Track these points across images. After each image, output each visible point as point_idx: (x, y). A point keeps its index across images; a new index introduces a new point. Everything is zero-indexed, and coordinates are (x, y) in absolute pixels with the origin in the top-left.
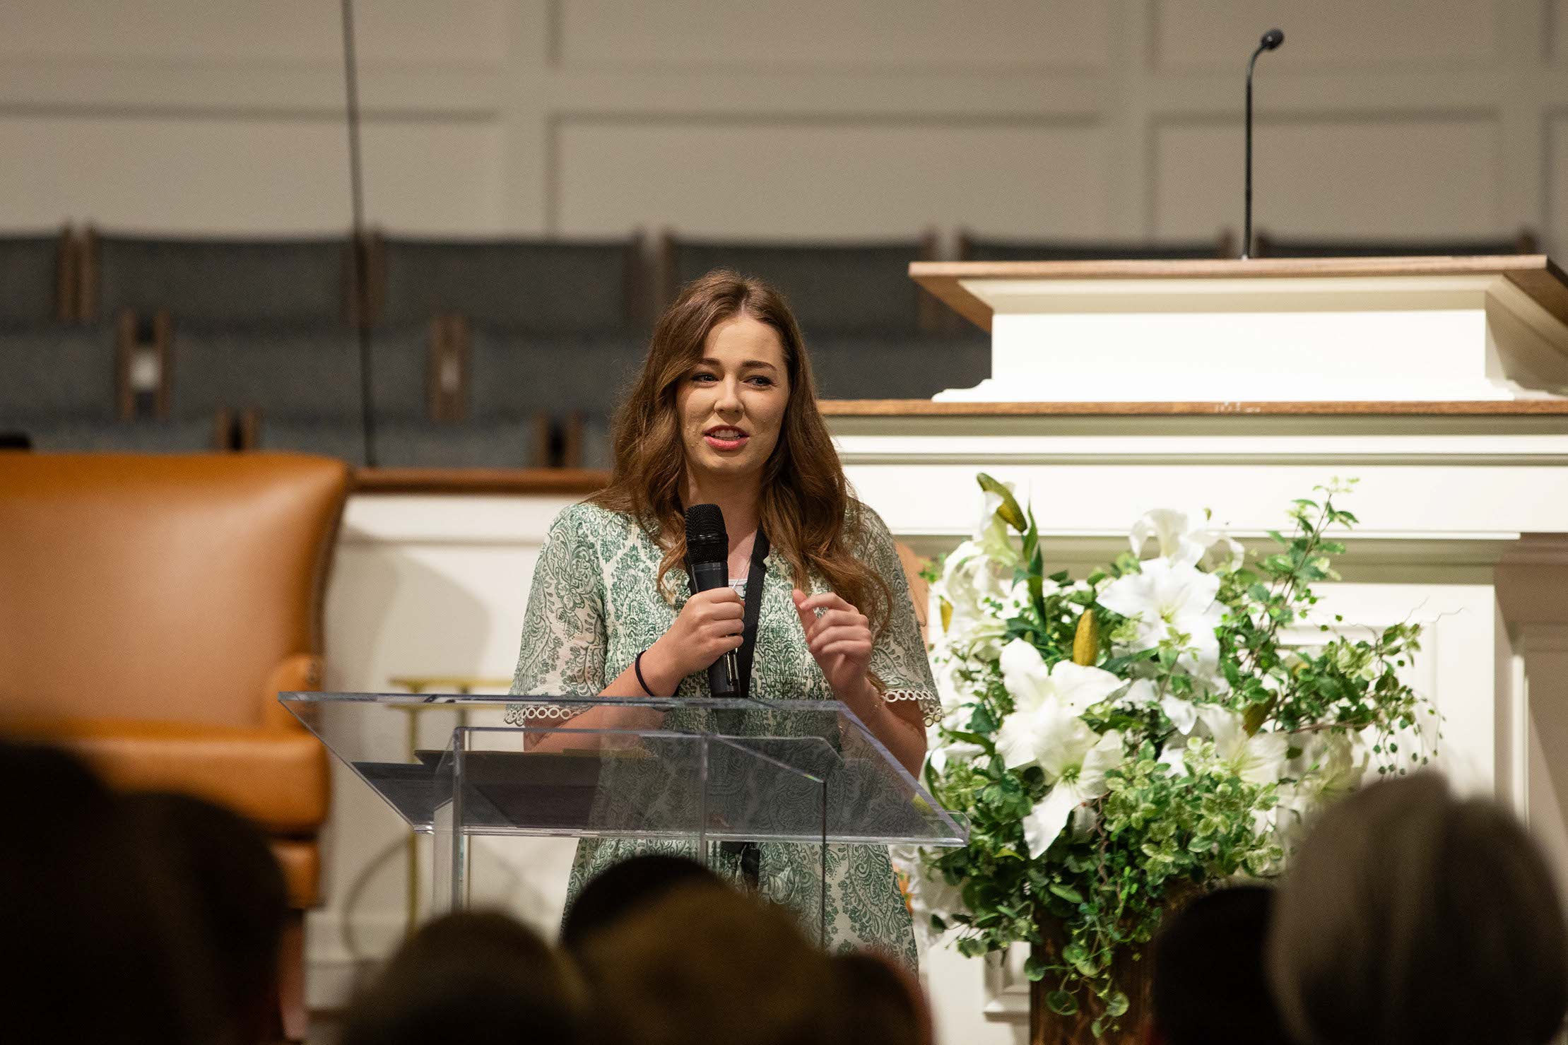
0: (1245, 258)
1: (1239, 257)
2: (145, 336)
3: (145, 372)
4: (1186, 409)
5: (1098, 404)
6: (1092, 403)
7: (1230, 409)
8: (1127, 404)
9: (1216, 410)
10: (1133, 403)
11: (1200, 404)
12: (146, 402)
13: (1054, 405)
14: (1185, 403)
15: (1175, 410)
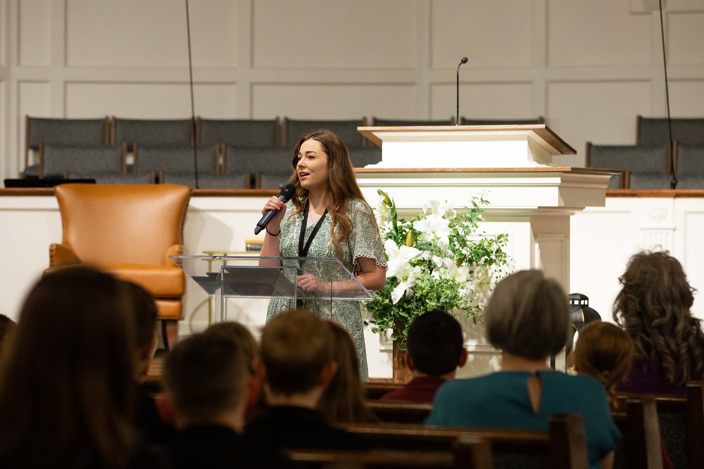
0: (457, 125)
1: (455, 125)
2: (130, 150)
3: (130, 160)
12: (130, 169)
13: (400, 169)
15: (436, 171)
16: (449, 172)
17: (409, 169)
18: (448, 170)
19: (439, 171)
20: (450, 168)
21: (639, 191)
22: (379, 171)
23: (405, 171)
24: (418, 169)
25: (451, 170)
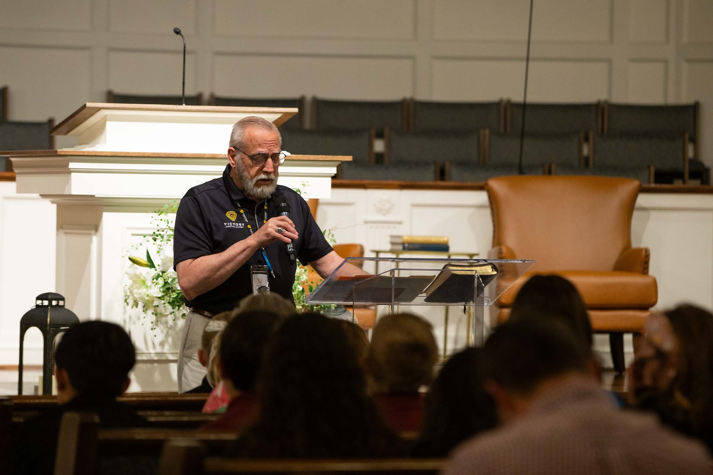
0: (184, 105)
1: (182, 104)
4: (210, 156)
5: (180, 154)
6: (178, 153)
7: (224, 157)
8: (190, 154)
9: (220, 157)
10: (192, 154)
11: (214, 154)
13: (165, 154)
14: (209, 154)
15: (206, 157)
16: (221, 158)
17: (175, 154)
18: (219, 156)
19: (210, 157)
20: (222, 155)
21: (365, 182)
22: (140, 155)
23: (171, 156)
24: (185, 154)
25: (223, 156)
